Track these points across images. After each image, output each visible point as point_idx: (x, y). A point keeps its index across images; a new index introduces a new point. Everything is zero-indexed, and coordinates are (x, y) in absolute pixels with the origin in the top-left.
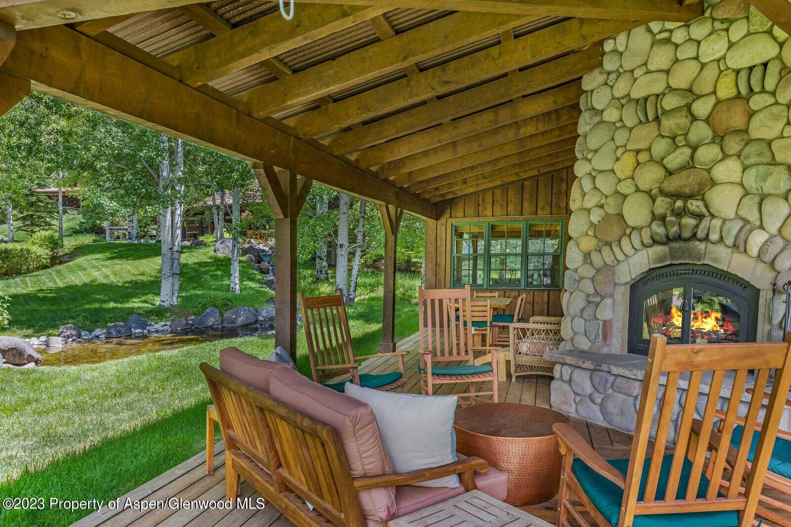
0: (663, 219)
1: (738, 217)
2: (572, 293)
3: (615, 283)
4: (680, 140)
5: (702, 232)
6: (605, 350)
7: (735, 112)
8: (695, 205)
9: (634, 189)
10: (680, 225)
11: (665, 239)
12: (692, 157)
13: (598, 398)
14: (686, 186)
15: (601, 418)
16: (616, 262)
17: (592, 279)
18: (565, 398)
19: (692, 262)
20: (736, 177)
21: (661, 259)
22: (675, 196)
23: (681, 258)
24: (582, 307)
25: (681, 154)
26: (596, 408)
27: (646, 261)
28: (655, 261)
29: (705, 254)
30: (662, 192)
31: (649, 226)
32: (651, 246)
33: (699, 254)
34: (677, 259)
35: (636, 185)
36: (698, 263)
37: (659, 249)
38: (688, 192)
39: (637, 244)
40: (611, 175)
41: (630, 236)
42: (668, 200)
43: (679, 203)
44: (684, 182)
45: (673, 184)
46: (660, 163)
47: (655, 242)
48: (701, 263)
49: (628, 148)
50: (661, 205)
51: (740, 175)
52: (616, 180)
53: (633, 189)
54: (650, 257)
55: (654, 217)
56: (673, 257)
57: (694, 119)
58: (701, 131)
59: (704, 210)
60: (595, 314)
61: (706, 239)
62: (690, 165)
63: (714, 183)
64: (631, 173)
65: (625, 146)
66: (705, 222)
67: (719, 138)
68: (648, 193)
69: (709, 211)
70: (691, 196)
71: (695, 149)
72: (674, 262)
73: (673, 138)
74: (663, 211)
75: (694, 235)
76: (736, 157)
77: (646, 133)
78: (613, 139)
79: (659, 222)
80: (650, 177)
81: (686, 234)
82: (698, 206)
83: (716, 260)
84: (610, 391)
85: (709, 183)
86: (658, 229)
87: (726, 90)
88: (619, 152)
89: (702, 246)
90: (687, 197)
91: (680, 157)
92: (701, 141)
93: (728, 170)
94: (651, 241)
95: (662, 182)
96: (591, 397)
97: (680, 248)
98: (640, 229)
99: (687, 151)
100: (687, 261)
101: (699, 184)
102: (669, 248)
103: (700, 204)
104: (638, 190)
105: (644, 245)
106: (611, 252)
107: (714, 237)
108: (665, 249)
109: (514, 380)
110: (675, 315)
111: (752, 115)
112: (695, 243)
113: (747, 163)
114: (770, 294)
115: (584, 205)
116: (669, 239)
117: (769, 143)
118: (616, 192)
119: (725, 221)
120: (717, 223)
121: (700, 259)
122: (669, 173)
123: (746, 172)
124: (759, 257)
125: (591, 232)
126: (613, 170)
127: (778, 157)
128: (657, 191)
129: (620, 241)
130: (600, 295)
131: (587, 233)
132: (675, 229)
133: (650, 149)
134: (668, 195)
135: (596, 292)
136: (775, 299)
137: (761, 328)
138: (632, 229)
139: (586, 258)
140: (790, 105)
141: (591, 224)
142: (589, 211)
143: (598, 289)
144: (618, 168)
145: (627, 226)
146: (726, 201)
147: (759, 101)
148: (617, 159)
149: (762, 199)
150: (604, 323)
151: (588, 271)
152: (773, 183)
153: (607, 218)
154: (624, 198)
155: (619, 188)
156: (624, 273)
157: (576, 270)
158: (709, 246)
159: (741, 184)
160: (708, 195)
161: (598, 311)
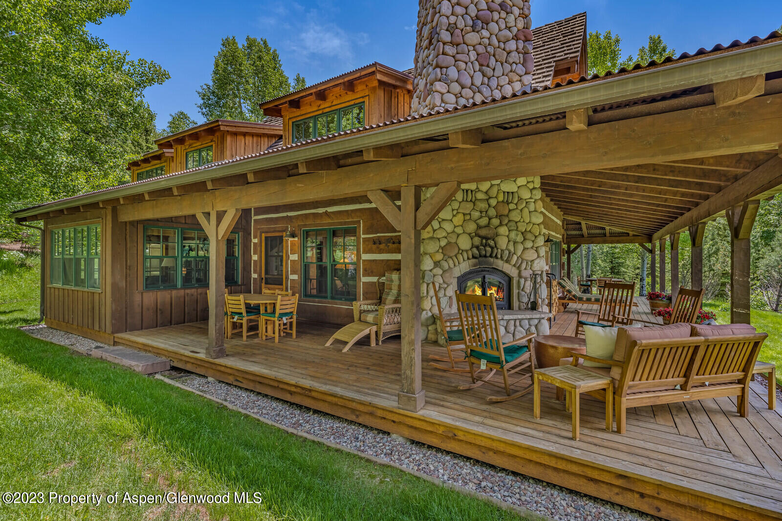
0: (477, 247)
1: (507, 249)
2: (428, 284)
3: (453, 277)
4: (484, 214)
5: (494, 254)
7: (505, 208)
8: (491, 243)
9: (463, 231)
11: (478, 256)
12: (489, 222)
14: (487, 234)
16: (454, 266)
17: (441, 276)
19: (488, 266)
20: (507, 233)
21: (475, 265)
22: (482, 238)
25: (486, 220)
27: (468, 266)
28: (472, 267)
29: (493, 263)
30: (477, 235)
31: (471, 249)
32: (471, 259)
33: (491, 263)
34: (482, 265)
36: (490, 267)
37: (474, 260)
38: (488, 236)
39: (466, 258)
40: (451, 223)
41: (461, 254)
42: (480, 239)
43: (484, 241)
44: (487, 232)
45: (483, 232)
46: (475, 221)
47: (474, 257)
48: (492, 267)
49: (459, 211)
50: (477, 241)
52: (454, 226)
54: (470, 265)
55: (473, 246)
56: (480, 264)
57: (489, 206)
58: (492, 212)
59: (494, 245)
60: (445, 294)
61: (496, 257)
62: (488, 226)
63: (497, 235)
64: (462, 224)
65: (457, 210)
66: (495, 250)
67: (500, 216)
68: (469, 234)
69: (496, 246)
70: (489, 239)
71: (490, 219)
72: (480, 267)
73: (481, 212)
74: (477, 244)
75: (491, 256)
76: (506, 226)
77: (468, 206)
78: (451, 205)
80: (471, 227)
81: (488, 254)
83: (497, 266)
86: (475, 250)
87: (501, 198)
88: (455, 212)
89: (492, 260)
90: (487, 239)
91: (484, 221)
92: (493, 216)
93: (503, 230)
94: (472, 257)
95: (477, 231)
97: (484, 261)
98: (467, 251)
99: (488, 219)
100: (486, 266)
101: (493, 234)
102: (480, 260)
103: (493, 242)
105: (468, 258)
106: (452, 261)
107: (499, 256)
108: (478, 260)
109: (380, 343)
110: (477, 290)
111: (510, 211)
112: (490, 258)
113: (510, 229)
114: (517, 279)
115: (435, 236)
116: (480, 256)
117: (516, 223)
118: (454, 232)
119: (502, 250)
120: (499, 251)
121: (491, 265)
122: (479, 227)
123: (510, 232)
124: (514, 265)
125: (441, 251)
126: (451, 220)
127: (520, 229)
128: (474, 234)
129: (456, 256)
130: (447, 284)
131: (438, 251)
132: (484, 252)
133: (470, 214)
134: (479, 236)
135: (444, 282)
136: (520, 280)
137: (515, 291)
138: (462, 251)
139: (437, 264)
140: (521, 210)
141: (440, 246)
142: (439, 239)
143: (446, 280)
144: (455, 220)
145: (459, 249)
146: (502, 242)
147: (512, 206)
148: (454, 216)
149: (515, 243)
150: (450, 297)
151: (438, 271)
152: (520, 238)
153: (449, 243)
154: (458, 235)
155: (456, 230)
156: (458, 272)
157: (431, 271)
158: (496, 260)
159: (508, 236)
160: (496, 239)
161: (447, 292)
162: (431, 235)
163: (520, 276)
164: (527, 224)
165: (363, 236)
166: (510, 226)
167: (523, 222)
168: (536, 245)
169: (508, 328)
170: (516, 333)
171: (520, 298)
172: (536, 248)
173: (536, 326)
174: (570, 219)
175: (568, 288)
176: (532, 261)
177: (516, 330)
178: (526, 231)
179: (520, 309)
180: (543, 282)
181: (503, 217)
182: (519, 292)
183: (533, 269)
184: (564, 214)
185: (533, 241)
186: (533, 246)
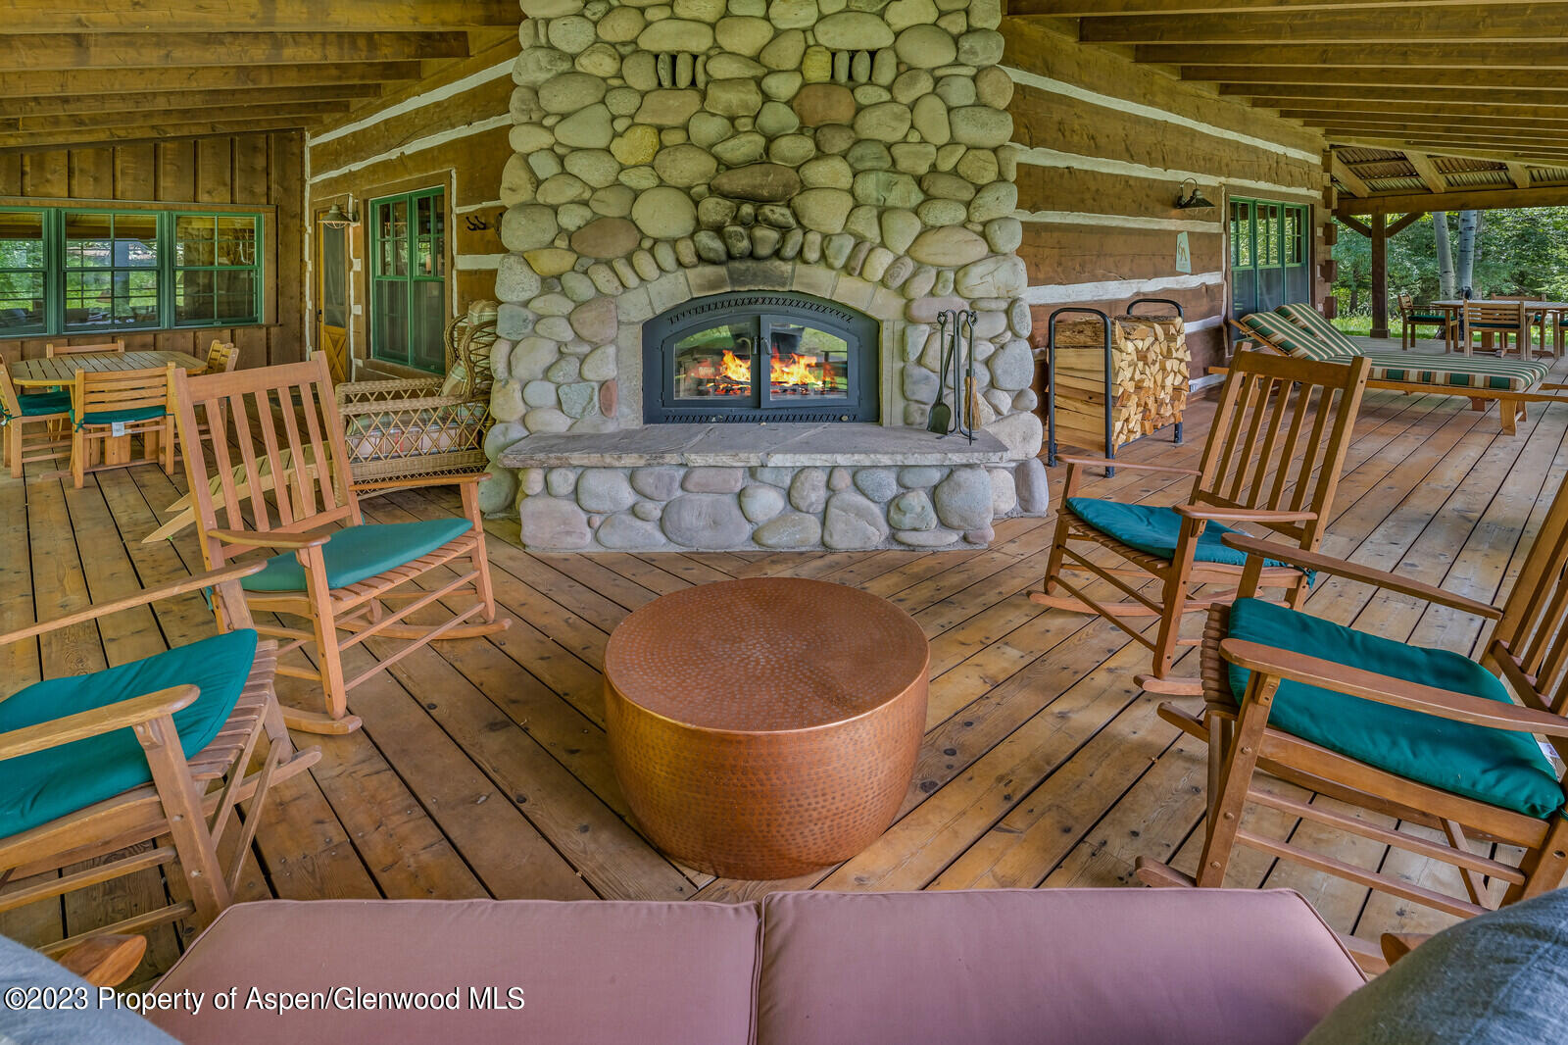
0: (718, 230)
1: (847, 231)
2: (514, 345)
3: (619, 322)
4: (744, 124)
5: (792, 249)
6: (610, 428)
7: (839, 102)
8: (779, 213)
9: (656, 182)
10: (751, 239)
11: (724, 257)
12: (767, 150)
13: (654, 510)
14: (762, 186)
15: (663, 539)
16: (621, 289)
17: (568, 317)
18: (565, 524)
19: (770, 288)
20: (846, 181)
21: (713, 285)
22: (742, 198)
23: (749, 283)
24: (548, 365)
25: (750, 142)
26: (651, 528)
27: (682, 288)
28: (702, 287)
29: (793, 277)
30: (713, 190)
31: (692, 236)
32: (695, 266)
33: (782, 277)
34: (743, 284)
35: (659, 177)
36: (781, 289)
37: (709, 271)
38: (766, 194)
39: (668, 263)
40: (606, 158)
41: (651, 250)
42: (728, 203)
43: (747, 209)
44: (758, 181)
45: (738, 182)
46: (708, 149)
47: (702, 259)
48: (787, 289)
49: (638, 120)
50: (714, 209)
51: (851, 180)
52: (616, 167)
53: (654, 182)
54: (691, 283)
55: (699, 225)
56: (734, 281)
57: (767, 98)
58: (778, 117)
59: (792, 221)
60: (580, 372)
61: (798, 258)
62: (765, 158)
63: (804, 188)
64: (650, 159)
65: (632, 117)
66: (796, 237)
67: (812, 129)
68: (687, 190)
69: (798, 222)
70: (770, 201)
71: (771, 139)
72: (736, 289)
73: (732, 119)
74: (719, 218)
75: (777, 254)
76: (840, 158)
77: (677, 104)
78: (603, 102)
79: (711, 233)
80: (691, 168)
81: (764, 250)
82: (783, 215)
83: (811, 286)
84: (678, 493)
85: (798, 186)
86: (709, 241)
87: (819, 73)
88: (620, 125)
89: (787, 267)
90: (759, 201)
91: (747, 146)
92: (784, 130)
93: (827, 172)
94: (695, 260)
95: (714, 178)
96: (633, 511)
97: (748, 269)
98: (673, 242)
99: (761, 141)
100: (761, 288)
101: (784, 186)
102: (729, 270)
103: (787, 212)
104: (662, 184)
105: (680, 264)
106: (611, 274)
107: (812, 255)
108: (722, 271)
111: (860, 109)
112: (778, 263)
113: (859, 166)
114: (900, 326)
115: (540, 199)
116: (730, 257)
117: (889, 147)
118: (617, 184)
119: (827, 237)
120: (814, 238)
121: (784, 284)
122: (725, 166)
123: (859, 178)
124: (883, 282)
125: (562, 243)
126: (608, 150)
127: (903, 165)
128: (702, 189)
129: (629, 259)
130: (590, 342)
131: (551, 244)
132: (745, 244)
133: (685, 128)
134: (725, 196)
135: (579, 337)
136: (909, 331)
137: (889, 366)
138: (656, 241)
139: (551, 283)
140: (912, 107)
141: (561, 230)
142: (555, 209)
143: (585, 333)
144: (620, 148)
145: (643, 236)
146: (826, 212)
147: (866, 94)
148: (616, 135)
149: (883, 212)
150: (603, 384)
151: (556, 304)
152: (905, 193)
153: (597, 221)
154: (636, 194)
155: (623, 178)
156: (639, 306)
157: (526, 304)
158: (800, 268)
159: (851, 192)
160: (798, 201)
161: (586, 367)
162: (525, 195)
163: (909, 319)
164: (938, 149)
165: (457, 210)
166: (861, 159)
167: (923, 141)
168: (980, 216)
169: (794, 493)
170: (833, 511)
171: (908, 387)
172: (985, 224)
173: (934, 493)
174: (1353, 144)
175: (1279, 336)
176: (962, 269)
177: (834, 501)
178: (934, 169)
179: (908, 422)
180: (1016, 335)
181: (826, 130)
182: (902, 372)
183: (967, 294)
184: (1328, 133)
185: (968, 205)
186: (969, 220)
